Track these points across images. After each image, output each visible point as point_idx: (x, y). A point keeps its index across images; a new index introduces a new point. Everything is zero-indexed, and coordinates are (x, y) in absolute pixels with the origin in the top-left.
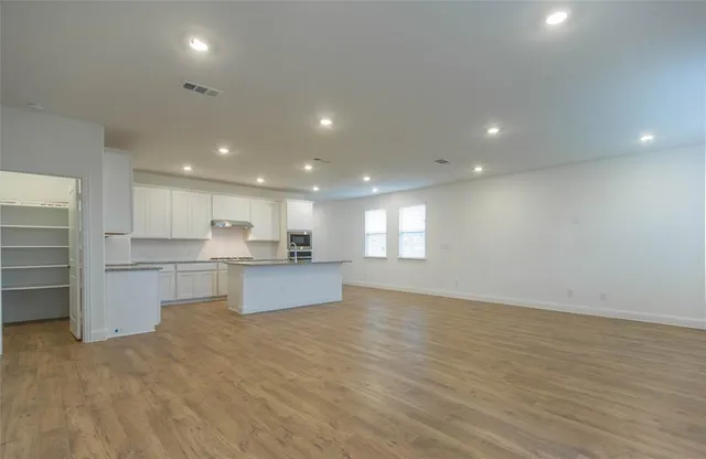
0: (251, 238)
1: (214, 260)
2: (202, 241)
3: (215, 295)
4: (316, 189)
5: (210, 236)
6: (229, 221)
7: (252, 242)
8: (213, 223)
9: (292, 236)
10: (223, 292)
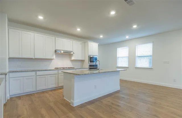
0: (73, 58)
1: (57, 69)
2: (51, 60)
3: (57, 86)
4: (101, 36)
5: (54, 57)
6: (63, 50)
7: (74, 60)
8: (56, 51)
9: (90, 58)
10: (60, 85)
